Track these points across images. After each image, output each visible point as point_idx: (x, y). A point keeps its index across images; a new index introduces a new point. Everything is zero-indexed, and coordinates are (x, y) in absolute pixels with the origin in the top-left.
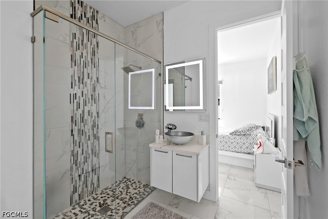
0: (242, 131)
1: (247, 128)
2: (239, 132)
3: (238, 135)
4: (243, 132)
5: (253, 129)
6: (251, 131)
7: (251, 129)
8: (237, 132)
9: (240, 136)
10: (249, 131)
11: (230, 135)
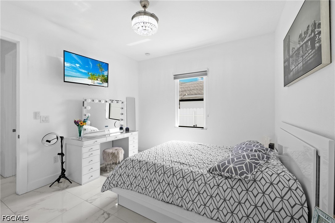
0: (235, 169)
1: (248, 161)
2: (228, 172)
3: (227, 178)
4: (236, 174)
5: (261, 162)
6: (255, 167)
7: (257, 164)
8: (224, 171)
9: (229, 180)
10: (251, 171)
11: (208, 175)
